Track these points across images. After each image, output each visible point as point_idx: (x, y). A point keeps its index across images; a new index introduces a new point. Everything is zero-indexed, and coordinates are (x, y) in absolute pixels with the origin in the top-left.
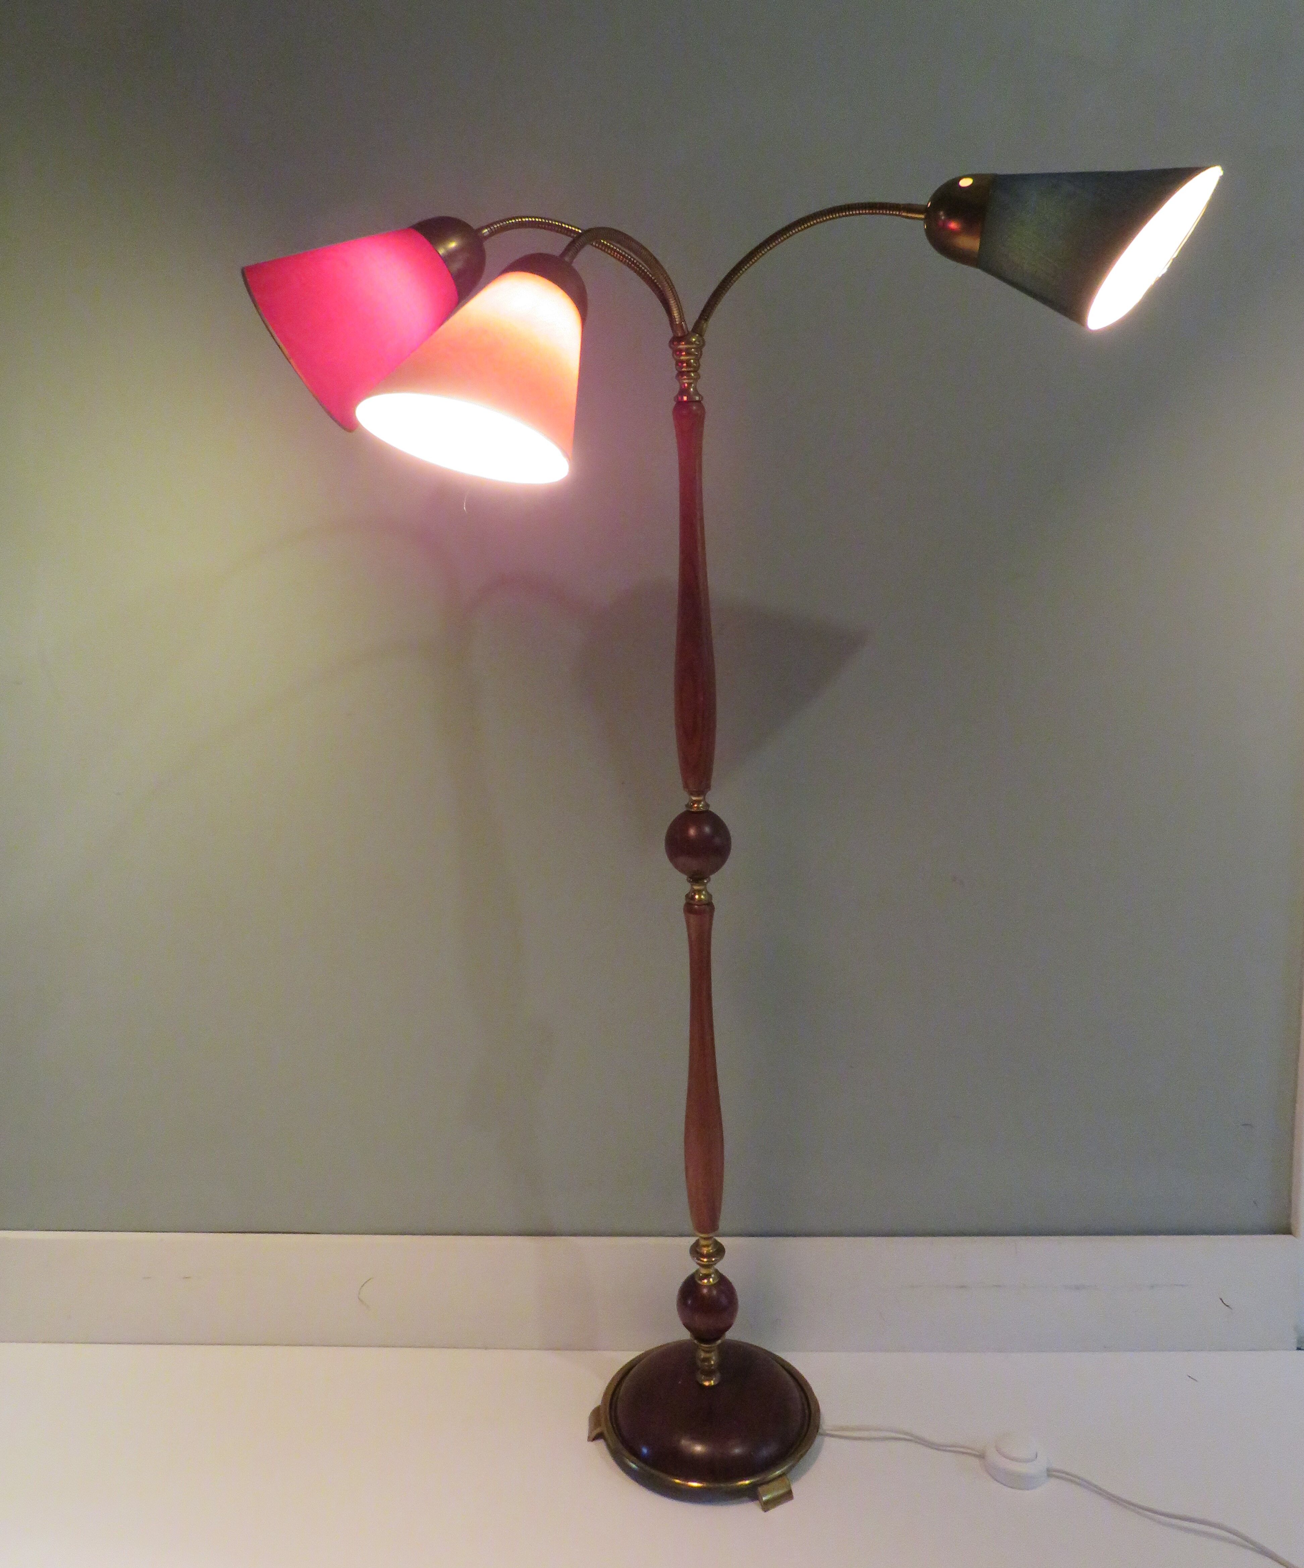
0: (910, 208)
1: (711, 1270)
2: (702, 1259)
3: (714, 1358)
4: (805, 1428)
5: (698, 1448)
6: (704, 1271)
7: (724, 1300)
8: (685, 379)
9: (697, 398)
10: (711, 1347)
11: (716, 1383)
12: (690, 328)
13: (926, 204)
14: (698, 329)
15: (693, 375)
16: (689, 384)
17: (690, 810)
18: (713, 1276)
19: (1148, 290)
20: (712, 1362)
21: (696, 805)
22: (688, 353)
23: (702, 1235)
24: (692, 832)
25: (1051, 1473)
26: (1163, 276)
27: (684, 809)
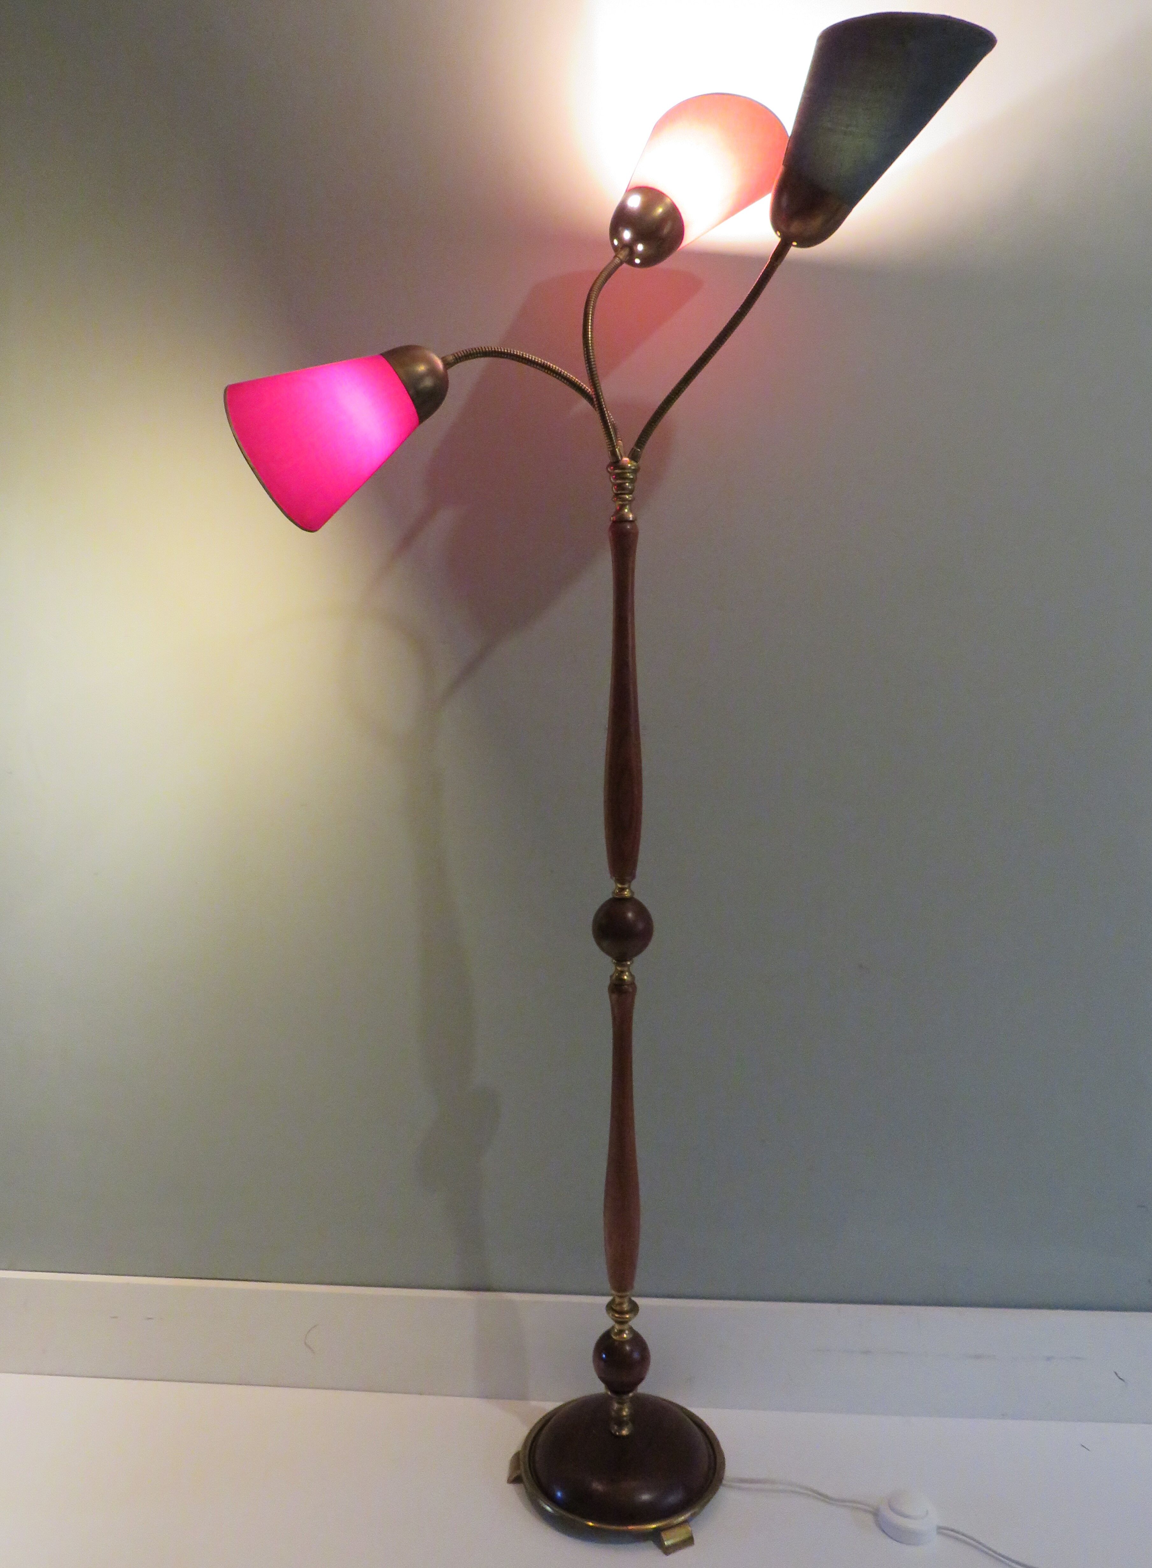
1: (625, 1327)
2: (617, 1316)
3: (626, 1409)
4: (710, 1479)
6: (619, 1327)
7: (637, 1356)
9: (630, 518)
10: (624, 1399)
11: (630, 1433)
15: (627, 497)
16: (624, 505)
17: (617, 897)
18: (627, 1332)
20: (625, 1414)
21: (622, 893)
22: (624, 477)
23: (618, 1294)
25: (941, 1531)
27: (611, 896)
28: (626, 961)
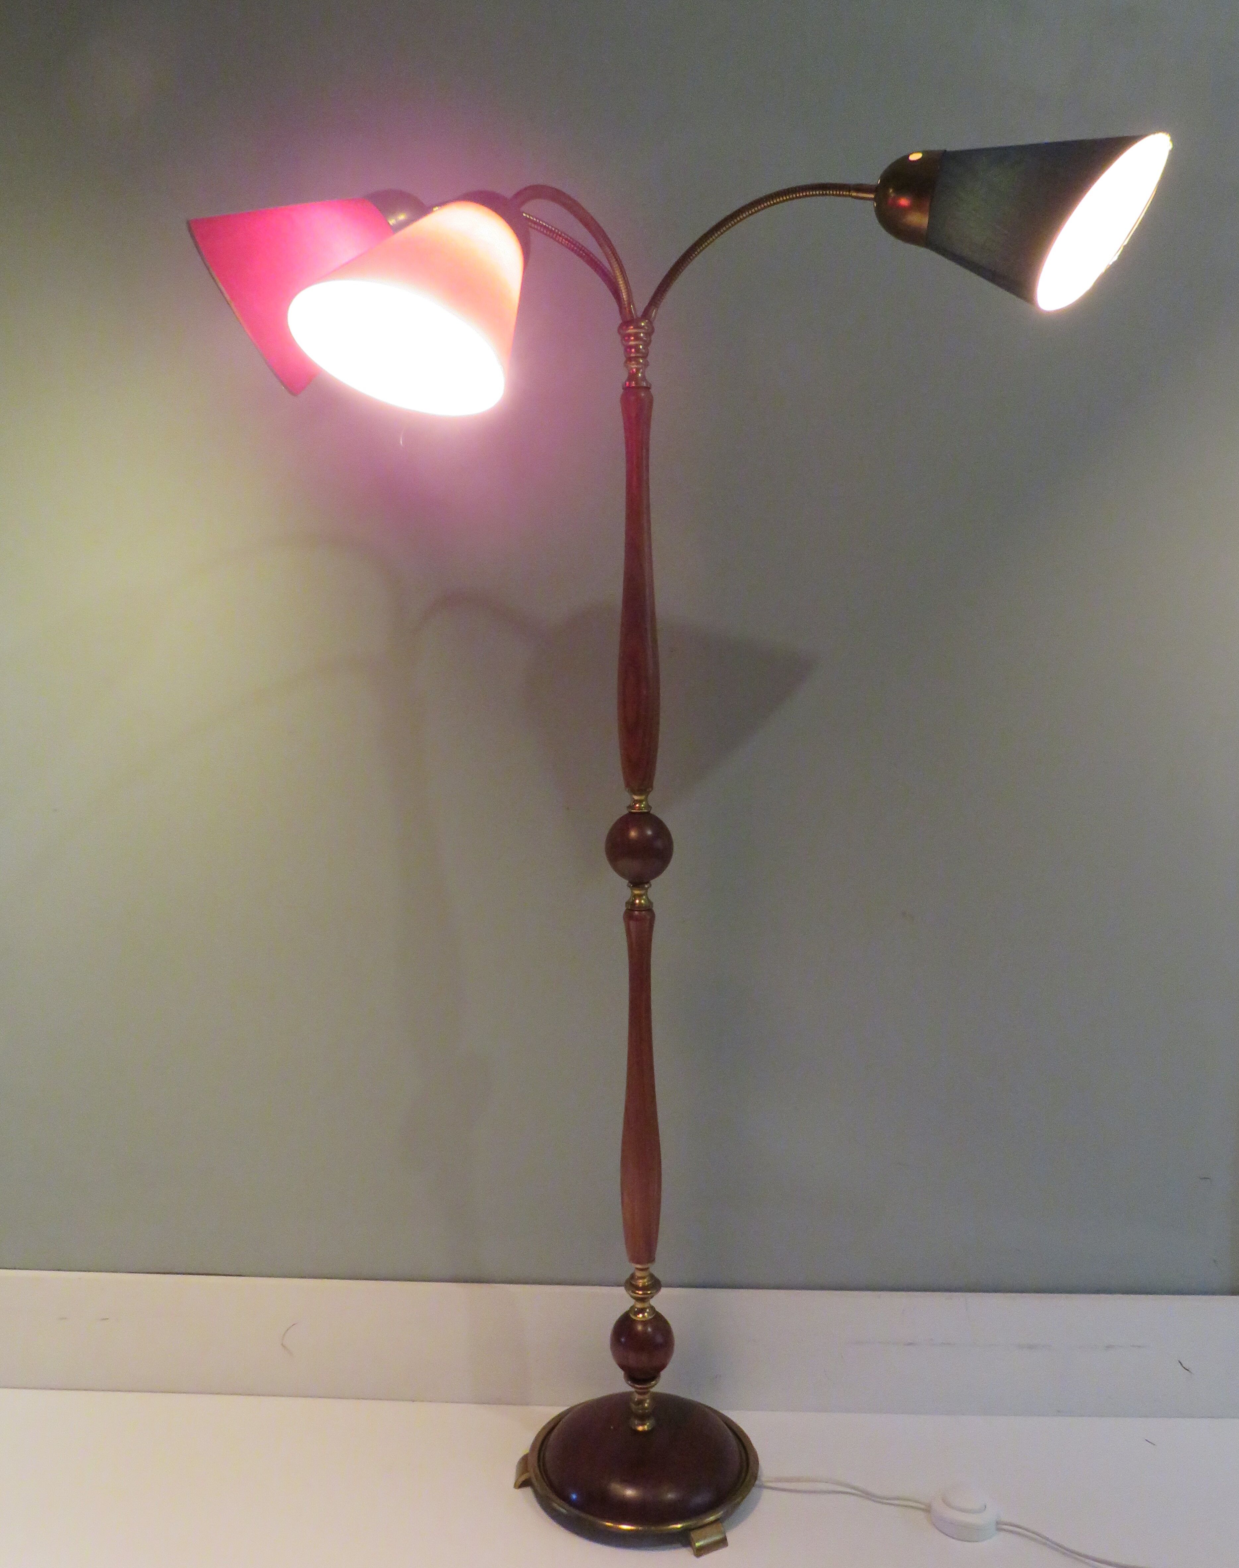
0: (859, 188)
1: (646, 1305)
2: (637, 1292)
3: (648, 1401)
4: (743, 1475)
5: (630, 1493)
6: (639, 1305)
7: (659, 1339)
8: (633, 364)
9: (644, 384)
10: (644, 1388)
11: (650, 1428)
12: (640, 314)
13: (876, 181)
14: (646, 315)
15: (641, 361)
16: (638, 370)
17: (633, 811)
18: (648, 1310)
19: (1099, 278)
20: (646, 1405)
21: (637, 805)
22: (637, 338)
23: (639, 1266)
24: (633, 834)
25: (1000, 1526)
26: (1115, 263)
27: (625, 812)
28: (643, 884)
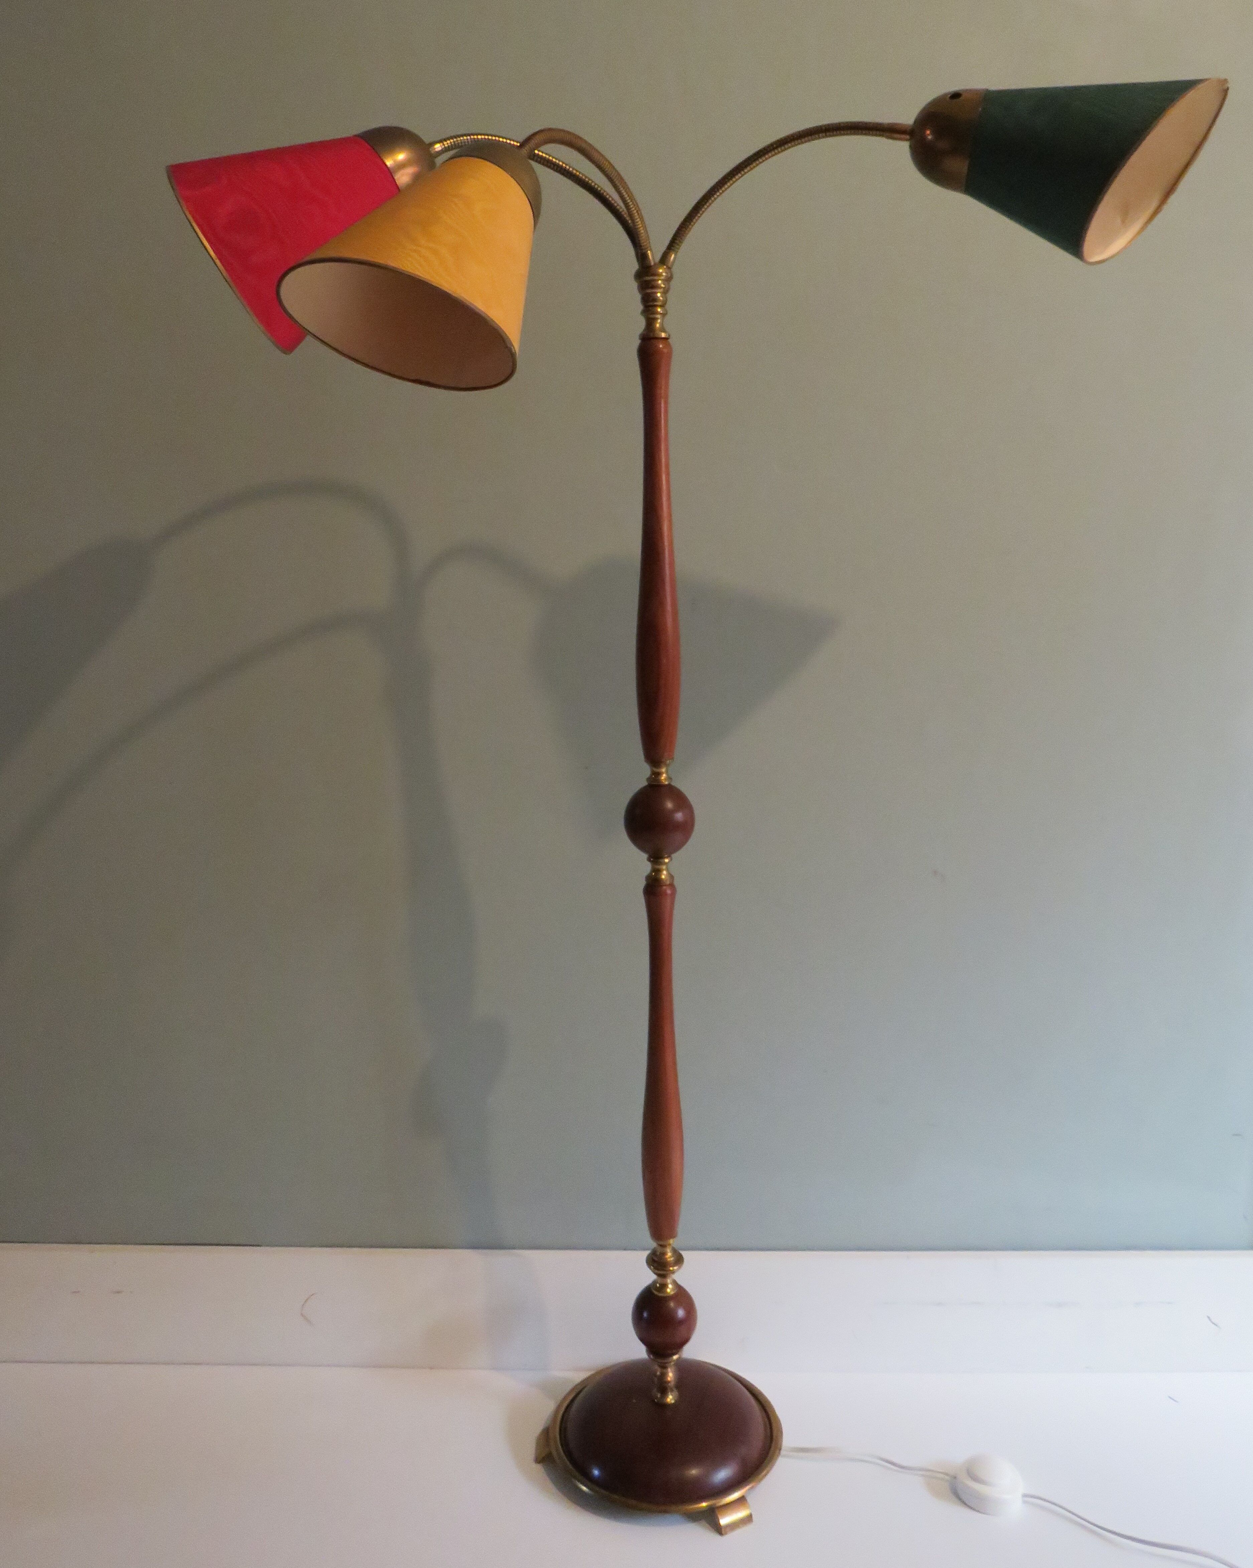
0: (893, 129)
1: (669, 1281)
2: (659, 1267)
3: (671, 1370)
4: (768, 1450)
6: (661, 1281)
7: (683, 1314)
9: (663, 335)
10: (666, 1362)
11: (673, 1401)
13: (912, 124)
14: (666, 259)
15: (659, 310)
16: (656, 320)
17: (653, 783)
18: (670, 1286)
20: (669, 1378)
21: (657, 778)
22: (655, 285)
23: (659, 1243)
25: (1025, 1499)
27: (646, 782)
28: (663, 858)
